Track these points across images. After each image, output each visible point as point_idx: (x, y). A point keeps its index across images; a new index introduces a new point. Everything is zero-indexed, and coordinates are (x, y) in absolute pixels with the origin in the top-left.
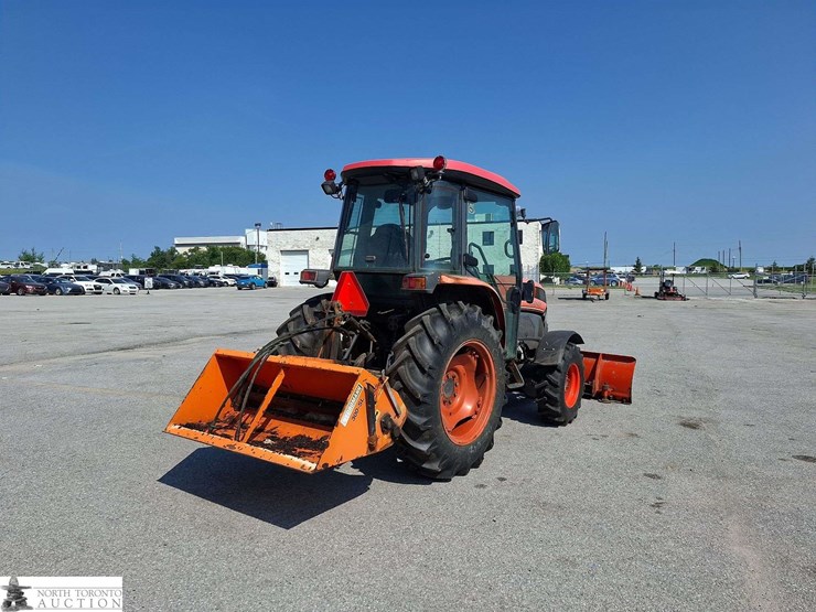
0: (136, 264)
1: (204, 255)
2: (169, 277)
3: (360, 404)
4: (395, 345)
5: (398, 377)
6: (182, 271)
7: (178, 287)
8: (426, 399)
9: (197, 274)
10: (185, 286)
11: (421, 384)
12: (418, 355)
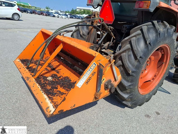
0: (68, 12)
1: (82, 12)
2: (74, 16)
3: (93, 74)
4: (123, 40)
5: (121, 59)
6: (77, 15)
7: (75, 19)
8: (133, 74)
9: (80, 16)
10: (77, 19)
11: (133, 65)
12: (135, 48)
